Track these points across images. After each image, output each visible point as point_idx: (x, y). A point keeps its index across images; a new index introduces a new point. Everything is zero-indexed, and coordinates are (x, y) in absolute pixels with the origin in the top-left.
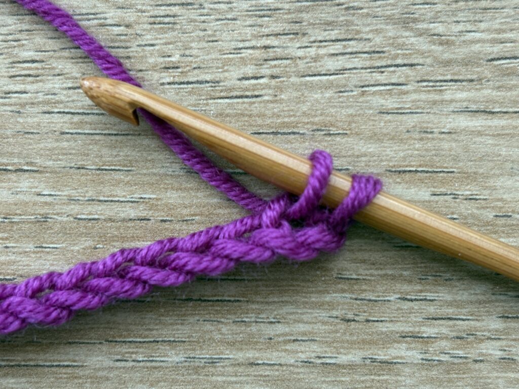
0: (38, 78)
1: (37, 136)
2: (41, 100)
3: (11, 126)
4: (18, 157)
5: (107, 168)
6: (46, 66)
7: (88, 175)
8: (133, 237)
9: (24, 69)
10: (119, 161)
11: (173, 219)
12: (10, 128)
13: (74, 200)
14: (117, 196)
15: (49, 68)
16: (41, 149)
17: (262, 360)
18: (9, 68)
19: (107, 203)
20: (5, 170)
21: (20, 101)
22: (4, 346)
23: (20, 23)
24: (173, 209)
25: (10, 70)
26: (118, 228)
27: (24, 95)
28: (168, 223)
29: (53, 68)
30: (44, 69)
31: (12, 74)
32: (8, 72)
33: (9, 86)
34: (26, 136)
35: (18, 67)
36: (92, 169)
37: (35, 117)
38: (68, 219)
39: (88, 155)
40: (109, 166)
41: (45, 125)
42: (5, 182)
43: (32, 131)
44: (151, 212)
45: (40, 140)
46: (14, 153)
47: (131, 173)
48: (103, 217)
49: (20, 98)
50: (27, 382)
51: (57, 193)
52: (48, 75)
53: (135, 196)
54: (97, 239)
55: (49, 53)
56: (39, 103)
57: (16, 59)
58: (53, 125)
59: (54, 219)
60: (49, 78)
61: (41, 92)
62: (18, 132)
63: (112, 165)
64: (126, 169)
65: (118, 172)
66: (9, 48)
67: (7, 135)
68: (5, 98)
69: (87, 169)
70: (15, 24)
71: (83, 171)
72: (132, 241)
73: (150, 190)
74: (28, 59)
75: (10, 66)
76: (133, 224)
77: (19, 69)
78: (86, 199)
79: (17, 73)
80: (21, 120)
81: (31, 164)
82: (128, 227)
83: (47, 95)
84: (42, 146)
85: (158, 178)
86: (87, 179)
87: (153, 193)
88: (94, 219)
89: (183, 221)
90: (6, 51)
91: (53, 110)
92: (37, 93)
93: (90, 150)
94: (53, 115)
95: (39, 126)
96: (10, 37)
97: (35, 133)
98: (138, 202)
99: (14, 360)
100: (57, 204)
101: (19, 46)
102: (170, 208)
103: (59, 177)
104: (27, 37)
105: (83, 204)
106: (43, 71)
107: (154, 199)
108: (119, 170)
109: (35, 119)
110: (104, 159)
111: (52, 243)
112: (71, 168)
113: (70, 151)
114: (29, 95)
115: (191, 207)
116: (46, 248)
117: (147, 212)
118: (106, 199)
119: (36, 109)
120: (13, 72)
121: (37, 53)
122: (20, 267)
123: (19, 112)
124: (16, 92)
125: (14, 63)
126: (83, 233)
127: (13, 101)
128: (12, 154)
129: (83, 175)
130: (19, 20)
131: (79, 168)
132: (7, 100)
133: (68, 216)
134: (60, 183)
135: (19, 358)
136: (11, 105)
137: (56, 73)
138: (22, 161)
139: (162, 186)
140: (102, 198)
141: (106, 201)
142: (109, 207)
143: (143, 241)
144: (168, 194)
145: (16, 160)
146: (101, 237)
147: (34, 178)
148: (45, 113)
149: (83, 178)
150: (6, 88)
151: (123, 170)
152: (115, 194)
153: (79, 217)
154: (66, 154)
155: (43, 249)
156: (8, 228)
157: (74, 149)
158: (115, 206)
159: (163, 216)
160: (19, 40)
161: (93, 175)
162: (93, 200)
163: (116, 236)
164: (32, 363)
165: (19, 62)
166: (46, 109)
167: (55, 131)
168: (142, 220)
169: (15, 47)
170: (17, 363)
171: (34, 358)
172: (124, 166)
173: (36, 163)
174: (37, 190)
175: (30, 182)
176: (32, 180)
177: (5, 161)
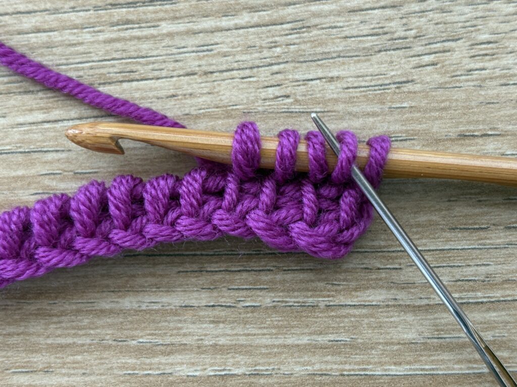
0: (494, 57)
1: (497, 105)
2: (497, 74)
3: (474, 98)
4: (483, 124)
6: (500, 46)
9: (481, 49)
12: (474, 100)
15: (502, 48)
16: (502, 116)
18: (468, 49)
20: (472, 136)
21: (480, 77)
22: (484, 285)
23: (475, 11)
25: (469, 51)
27: (483, 72)
29: (506, 47)
30: (498, 48)
31: (472, 54)
32: (469, 53)
33: (471, 65)
34: (488, 106)
35: (476, 49)
37: (494, 89)
41: (503, 95)
42: (473, 146)
43: (492, 101)
45: (499, 109)
46: (478, 121)
49: (480, 74)
50: (507, 314)
52: (502, 54)
55: (501, 35)
56: (496, 77)
57: (474, 42)
58: (510, 95)
60: (503, 56)
61: (497, 68)
62: (481, 103)
66: (467, 33)
67: (472, 106)
68: (467, 75)
70: (470, 12)
74: (485, 41)
75: (470, 48)
77: (477, 50)
79: (476, 54)
80: (483, 93)
81: (494, 129)
83: (502, 70)
84: (502, 113)
90: (465, 35)
91: (508, 83)
92: (494, 69)
94: (509, 86)
95: (498, 96)
96: (468, 24)
97: (495, 103)
99: (494, 297)
101: (476, 31)
104: (482, 23)
106: (497, 51)
109: (495, 91)
114: (488, 71)
116: (512, 199)
119: (495, 83)
120: (473, 52)
121: (491, 36)
122: (492, 217)
123: (480, 86)
124: (476, 70)
125: (473, 45)
127: (474, 77)
128: (477, 122)
130: (473, 9)
132: (469, 77)
135: (498, 295)
136: (473, 80)
137: (508, 51)
138: (486, 127)
145: (481, 127)
147: (498, 141)
148: (502, 85)
150: (468, 67)
155: (511, 201)
160: (475, 26)
164: (509, 298)
165: (477, 44)
166: (503, 81)
167: (512, 100)
169: (472, 32)
170: (497, 299)
171: (510, 294)
173: (498, 128)
174: (501, 151)
175: (494, 144)
176: (496, 143)
177: (472, 128)
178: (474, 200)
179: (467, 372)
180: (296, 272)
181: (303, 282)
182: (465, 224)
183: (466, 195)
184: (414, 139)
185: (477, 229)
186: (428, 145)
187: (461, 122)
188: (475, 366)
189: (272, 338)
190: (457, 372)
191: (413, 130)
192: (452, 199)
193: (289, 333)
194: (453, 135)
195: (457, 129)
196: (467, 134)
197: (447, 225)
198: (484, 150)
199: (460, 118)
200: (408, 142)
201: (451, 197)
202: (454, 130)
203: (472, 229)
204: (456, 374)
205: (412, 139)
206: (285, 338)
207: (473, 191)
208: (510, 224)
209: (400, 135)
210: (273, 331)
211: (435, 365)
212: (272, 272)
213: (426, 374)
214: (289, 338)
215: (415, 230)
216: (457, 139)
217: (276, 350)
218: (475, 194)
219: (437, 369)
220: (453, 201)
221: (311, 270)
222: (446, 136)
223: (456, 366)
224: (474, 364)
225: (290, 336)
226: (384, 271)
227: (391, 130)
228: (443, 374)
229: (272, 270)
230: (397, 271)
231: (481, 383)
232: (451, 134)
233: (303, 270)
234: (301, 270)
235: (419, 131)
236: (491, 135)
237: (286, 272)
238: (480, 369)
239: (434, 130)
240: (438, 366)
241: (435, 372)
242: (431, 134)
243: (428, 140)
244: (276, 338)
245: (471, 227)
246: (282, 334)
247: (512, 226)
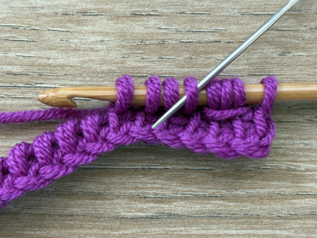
4: (148, 7)
5: (197, 13)
7: (186, 17)
8: (212, 52)
10: (203, 9)
11: (234, 41)
13: (179, 31)
14: (202, 29)
16: (160, 3)
17: (285, 119)
19: (197, 33)
20: (141, 15)
24: (234, 36)
26: (204, 47)
28: (231, 43)
36: (189, 14)
38: (176, 42)
39: (186, 6)
40: (198, 11)
42: (141, 22)
44: (221, 38)
47: (210, 15)
48: (195, 41)
51: (170, 27)
53: (213, 28)
54: (192, 53)
59: (168, 42)
63: (200, 11)
64: (207, 13)
65: (203, 15)
69: (186, 13)
71: (183, 15)
72: (211, 54)
73: (221, 25)
76: (212, 45)
78: (186, 30)
81: (155, 11)
82: (209, 46)
85: (225, 18)
86: (186, 19)
87: (223, 26)
88: (190, 42)
89: (240, 42)
93: (188, 3)
98: (214, 32)
100: (170, 34)
102: (232, 35)
103: (171, 18)
105: (184, 34)
107: (223, 30)
108: (203, 14)
110: (195, 8)
111: (168, 56)
112: (177, 13)
113: (176, 4)
115: (244, 34)
116: (164, 58)
117: (219, 38)
118: (197, 30)
122: (150, 70)
126: (184, 50)
128: (144, 6)
129: (184, 17)
131: (181, 13)
133: (176, 40)
134: (171, 22)
138: (150, 10)
139: (228, 22)
140: (194, 30)
141: (196, 32)
142: (198, 35)
143: (218, 54)
144: (231, 27)
145: (147, 9)
146: (194, 52)
147: (157, 19)
149: (184, 19)
151: (206, 14)
152: (202, 27)
153: (182, 41)
154: (174, 5)
155: (163, 59)
156: (143, 48)
157: (178, 2)
158: (201, 34)
159: (228, 40)
161: (189, 17)
162: (189, 31)
163: (203, 52)
168: (216, 42)
172: (206, 12)
173: (158, 11)
174: (159, 26)
175: (154, 21)
176: (156, 20)
177: (140, 9)
178: (139, 58)
179: (128, 167)
180: (20, 99)
181: (25, 106)
182: (133, 73)
183: (134, 54)
184: (102, 15)
185: (140, 76)
186: (111, 20)
187: (134, 5)
188: (133, 164)
189: (2, 142)
190: (122, 167)
191: (102, 9)
192: (125, 56)
193: (14, 138)
194: (128, 14)
195: (131, 10)
196: (137, 13)
197: (121, 73)
198: (148, 25)
199: (134, 2)
200: (98, 17)
201: (124, 55)
202: (129, 10)
203: (137, 76)
204: (121, 169)
205: (101, 15)
206: (11, 142)
207: (139, 52)
208: (161, 74)
209: (93, 11)
210: (3, 137)
211: (108, 162)
212: (4, 99)
213: (102, 168)
214: (13, 142)
215: (100, 75)
216: (131, 17)
217: (4, 149)
218: (140, 54)
219: (109, 165)
220: (126, 57)
221: (30, 98)
222: (124, 14)
223: (121, 164)
224: (133, 163)
225: (15, 141)
226: (79, 101)
227: (88, 7)
228: (113, 169)
229: (4, 97)
230: (87, 101)
231: (137, 175)
232: (127, 13)
233: (25, 98)
234: (23, 98)
235: (106, 9)
236: (153, 15)
237: (13, 99)
238: (136, 166)
239: (116, 9)
240: (110, 164)
241: (108, 167)
242: (114, 13)
243: (111, 16)
244: (5, 142)
245: (136, 75)
246: (9, 139)
247: (163, 75)
